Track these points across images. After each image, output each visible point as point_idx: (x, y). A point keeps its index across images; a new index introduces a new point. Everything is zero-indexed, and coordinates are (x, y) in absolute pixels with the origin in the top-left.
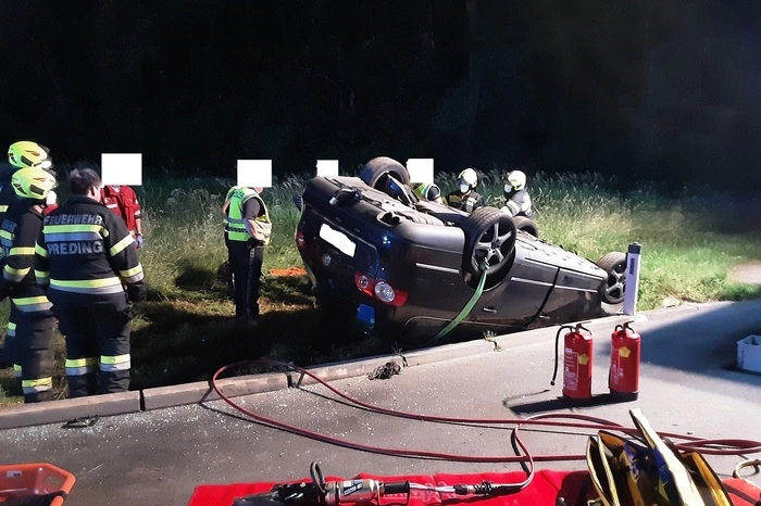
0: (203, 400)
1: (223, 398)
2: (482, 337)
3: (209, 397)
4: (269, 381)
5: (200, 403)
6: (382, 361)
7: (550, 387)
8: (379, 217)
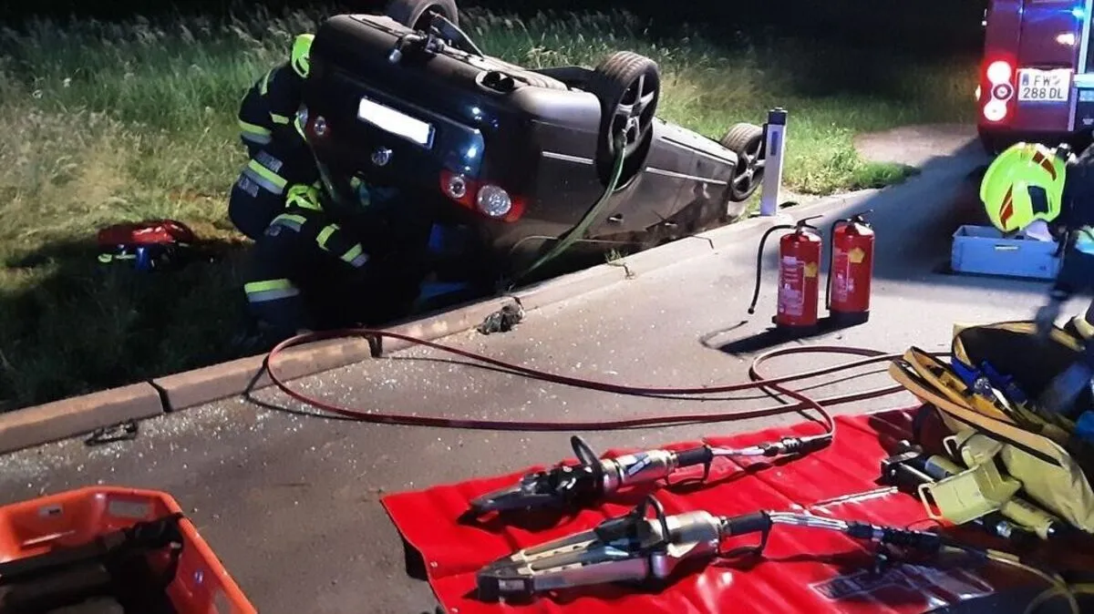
0: (250, 388)
1: (276, 382)
2: (602, 261)
3: (258, 384)
4: (344, 349)
5: (246, 394)
6: (494, 306)
7: (746, 316)
8: (479, 80)
